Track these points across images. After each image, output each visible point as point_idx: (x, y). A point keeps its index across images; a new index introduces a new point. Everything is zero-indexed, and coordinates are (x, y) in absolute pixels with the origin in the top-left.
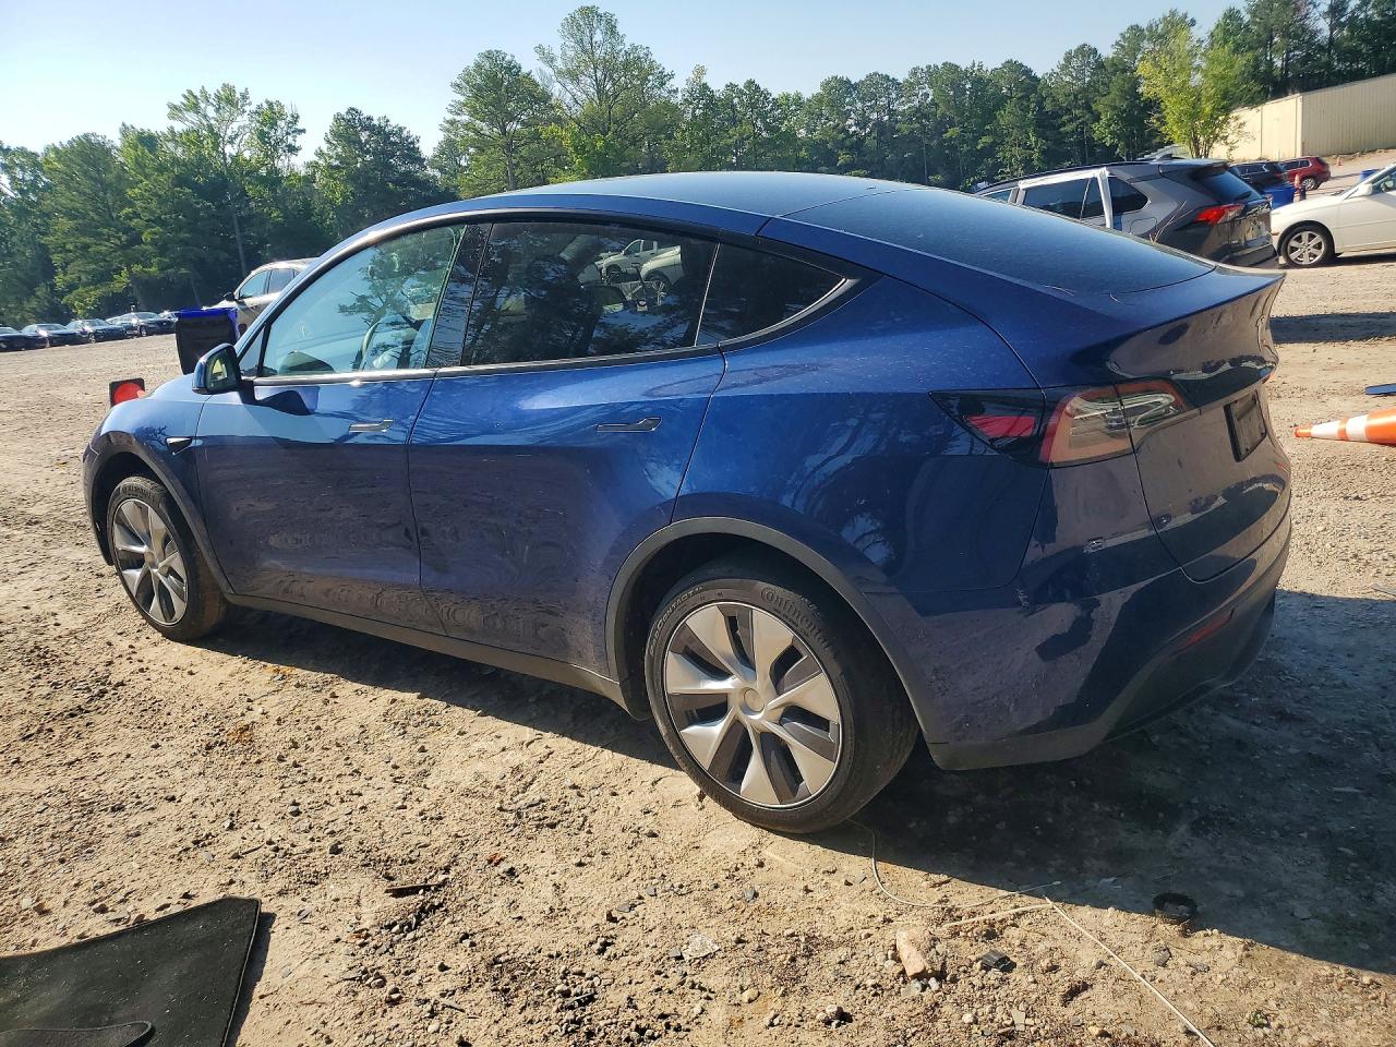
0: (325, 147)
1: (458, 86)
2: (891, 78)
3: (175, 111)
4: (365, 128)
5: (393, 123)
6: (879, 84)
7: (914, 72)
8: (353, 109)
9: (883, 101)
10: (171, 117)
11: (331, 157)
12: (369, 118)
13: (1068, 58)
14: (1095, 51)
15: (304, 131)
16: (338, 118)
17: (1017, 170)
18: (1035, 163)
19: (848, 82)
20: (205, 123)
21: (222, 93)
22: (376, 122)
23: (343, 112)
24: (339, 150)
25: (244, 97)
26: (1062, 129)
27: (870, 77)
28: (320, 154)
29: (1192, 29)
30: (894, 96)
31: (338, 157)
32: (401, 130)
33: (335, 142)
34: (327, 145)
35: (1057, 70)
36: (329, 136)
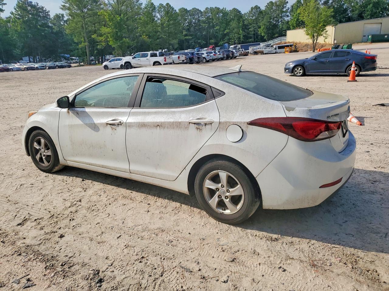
0: (14, 11)
2: (199, 10)
4: (29, 6)
5: (40, 5)
6: (196, 11)
7: (207, 8)
9: (196, 17)
11: (16, 14)
12: (31, 2)
13: (252, 9)
14: (259, 8)
15: (6, 4)
17: (236, 41)
18: (241, 39)
19: (186, 9)
22: (33, 3)
24: (19, 12)
26: (249, 30)
27: (193, 9)
28: (12, 13)
29: (287, 4)
30: (200, 15)
31: (19, 15)
32: (43, 7)
33: (17, 10)
34: (15, 10)
35: (248, 12)
36: (15, 7)
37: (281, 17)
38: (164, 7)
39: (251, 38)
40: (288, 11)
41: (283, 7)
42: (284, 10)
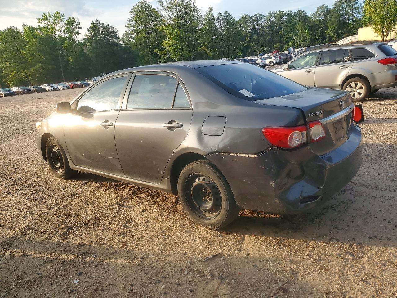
1: (131, 12)
2: (262, 15)
3: (40, 20)
4: (101, 27)
5: (110, 25)
6: (258, 17)
7: (270, 13)
8: (97, 20)
9: (260, 22)
10: (39, 22)
11: (90, 36)
12: (103, 24)
13: (318, 9)
14: (327, 7)
15: (81, 28)
16: (93, 23)
17: (301, 44)
19: (249, 16)
20: (50, 24)
21: (55, 14)
22: (105, 25)
23: (94, 21)
24: (93, 34)
25: (63, 16)
26: (316, 31)
27: (256, 14)
28: (86, 35)
30: (263, 21)
31: (92, 36)
32: (113, 28)
33: (91, 31)
34: (89, 32)
35: (315, 13)
36: (89, 29)
37: (352, 15)
38: (223, 16)
39: (317, 40)
40: (360, 7)
41: (355, 4)
42: (356, 6)
